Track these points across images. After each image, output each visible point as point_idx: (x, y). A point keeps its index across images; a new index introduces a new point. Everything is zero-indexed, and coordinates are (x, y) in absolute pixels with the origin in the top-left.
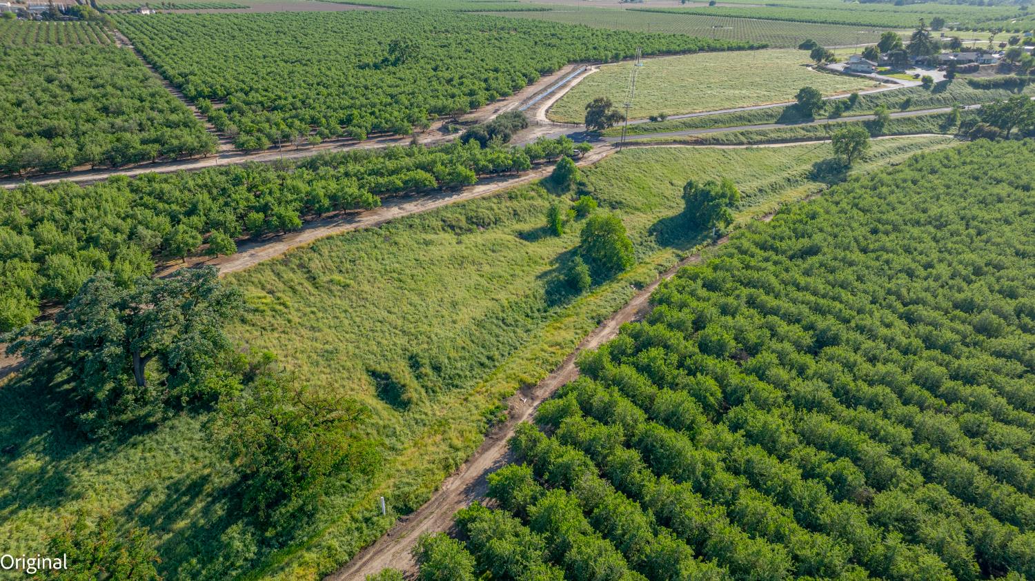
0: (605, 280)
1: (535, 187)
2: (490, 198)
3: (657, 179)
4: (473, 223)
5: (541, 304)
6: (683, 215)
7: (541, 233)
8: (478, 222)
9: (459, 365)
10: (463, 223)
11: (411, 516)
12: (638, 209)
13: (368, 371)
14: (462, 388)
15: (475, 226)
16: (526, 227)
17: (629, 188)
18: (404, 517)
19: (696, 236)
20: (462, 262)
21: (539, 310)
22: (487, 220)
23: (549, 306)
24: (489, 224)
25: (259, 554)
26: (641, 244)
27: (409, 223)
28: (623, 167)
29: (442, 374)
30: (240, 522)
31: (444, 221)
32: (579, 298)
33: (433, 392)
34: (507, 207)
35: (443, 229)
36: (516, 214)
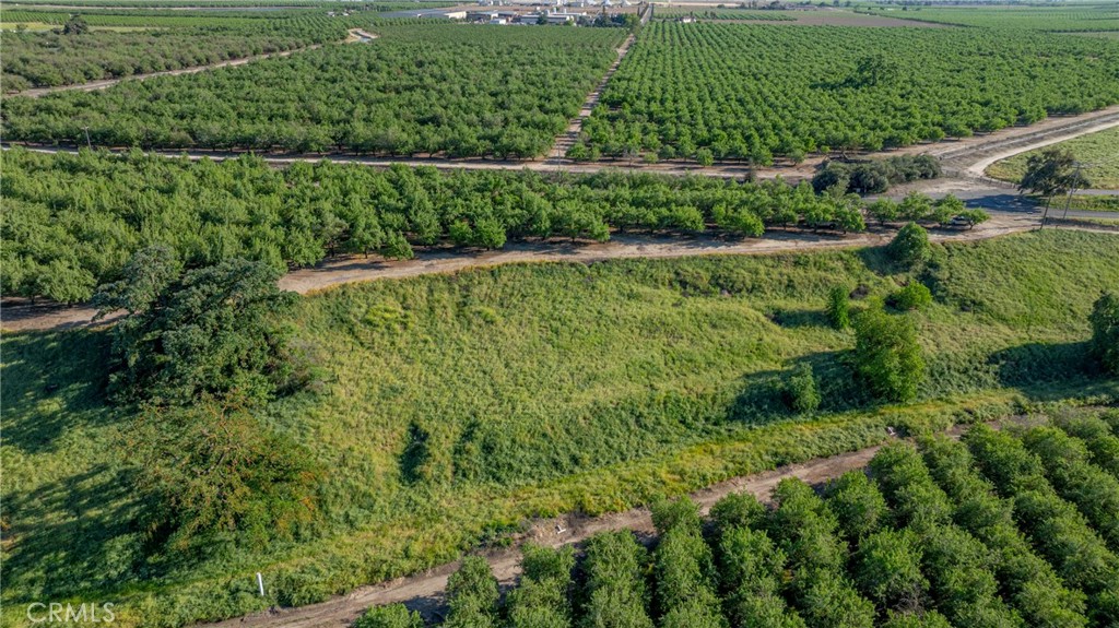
0: (853, 406)
1: (845, 256)
2: (764, 257)
3: (1078, 282)
4: (718, 284)
5: (717, 412)
6: (1085, 346)
7: (807, 318)
8: (724, 284)
9: (520, 453)
10: (704, 283)
11: (286, 611)
12: (1003, 320)
13: (412, 424)
14: (503, 483)
15: (718, 289)
16: (791, 305)
17: (1012, 287)
18: (278, 608)
19: (1085, 384)
20: (657, 329)
21: (707, 419)
22: (738, 285)
23: (727, 418)
24: (740, 291)
25: (122, 576)
26: (966, 371)
27: (628, 268)
28: (1024, 254)
29: (490, 458)
30: (134, 534)
31: (677, 274)
32: (788, 420)
33: (464, 475)
34: (781, 274)
35: (671, 284)
36: (790, 285)
